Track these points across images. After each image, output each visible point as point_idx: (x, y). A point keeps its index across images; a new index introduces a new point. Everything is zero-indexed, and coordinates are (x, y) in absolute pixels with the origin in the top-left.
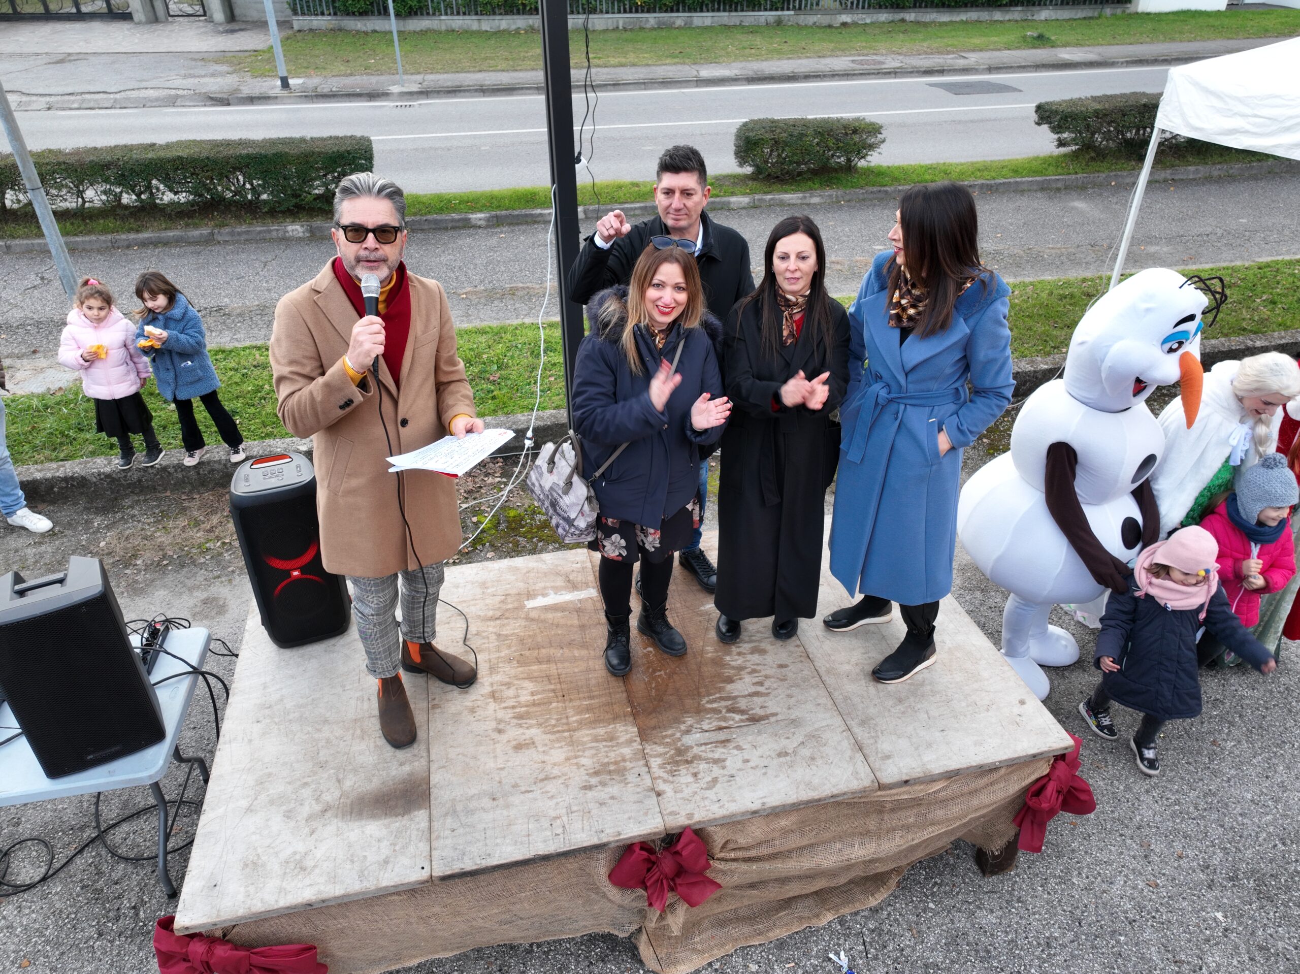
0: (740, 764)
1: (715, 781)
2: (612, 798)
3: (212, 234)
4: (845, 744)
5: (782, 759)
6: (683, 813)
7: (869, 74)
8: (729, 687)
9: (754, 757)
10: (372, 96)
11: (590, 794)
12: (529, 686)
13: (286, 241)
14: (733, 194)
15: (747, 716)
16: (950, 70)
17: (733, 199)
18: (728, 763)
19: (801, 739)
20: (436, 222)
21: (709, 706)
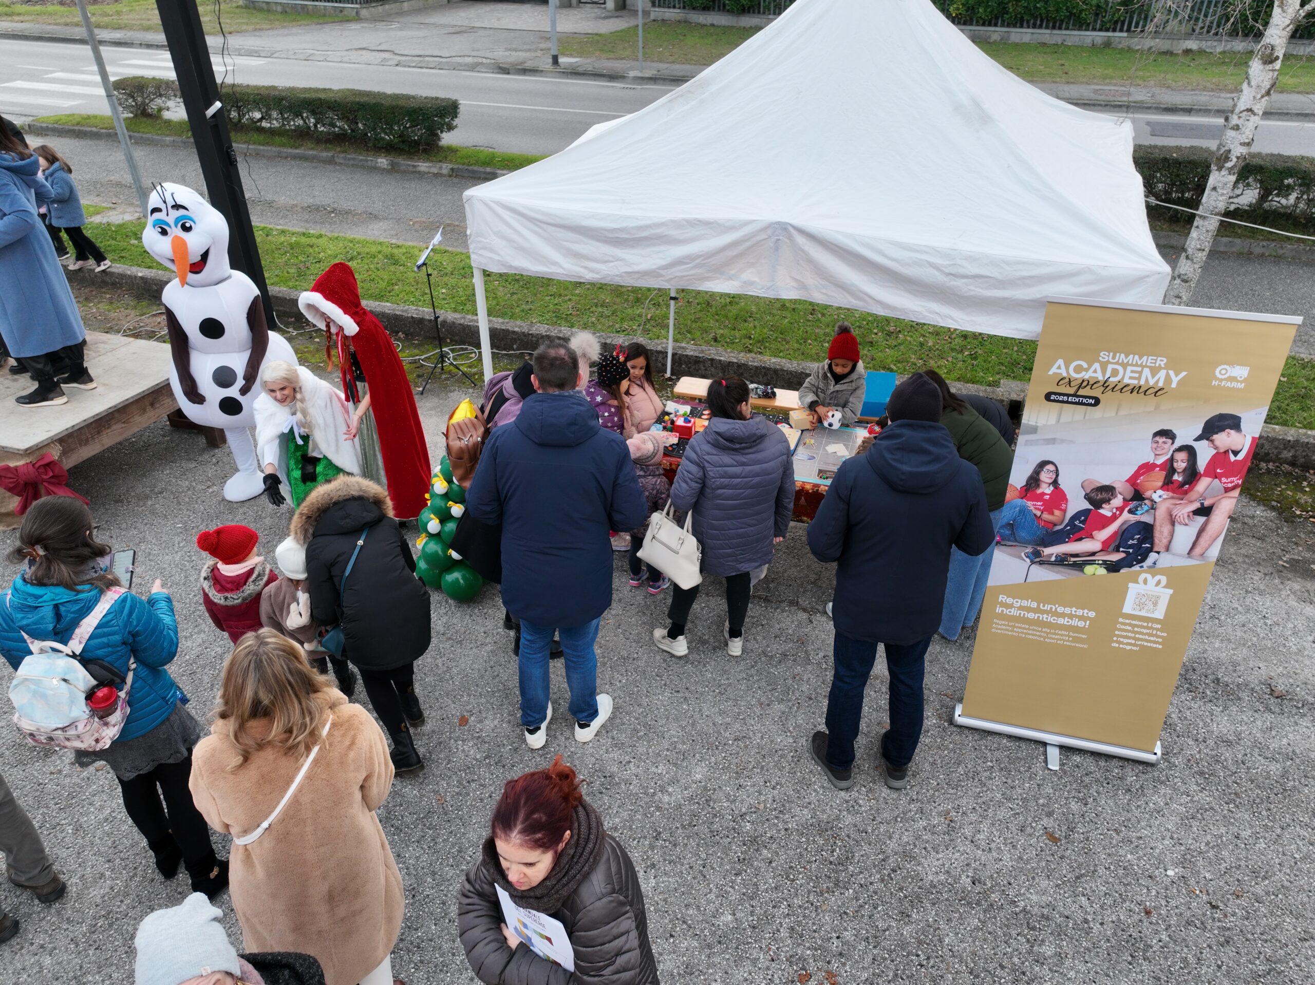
3: (333, 157)
10: (613, 77)
13: (375, 169)
20: (474, 172)
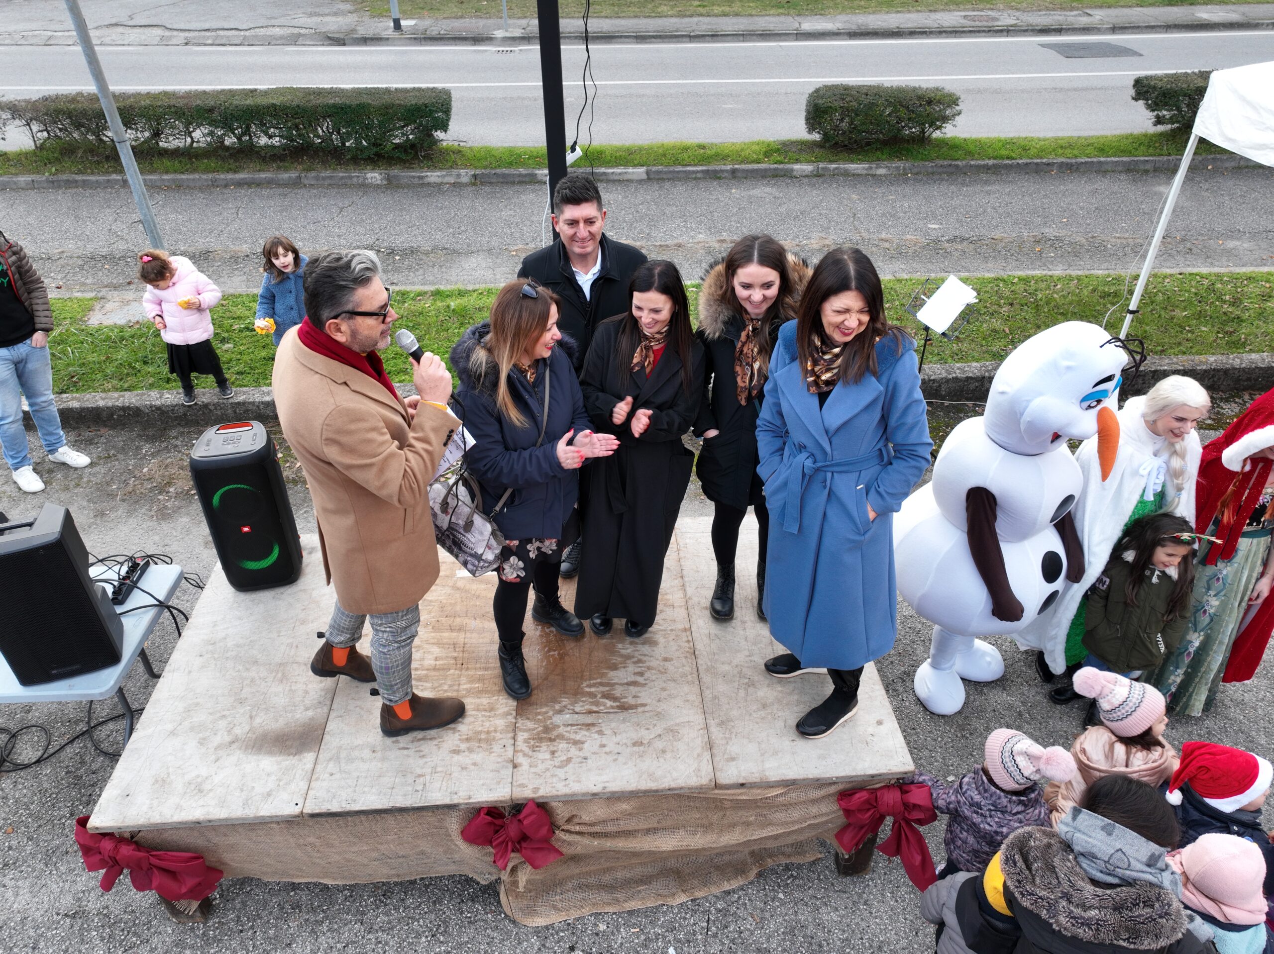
0: (596, 748)
1: (569, 760)
2: (475, 764)
4: (699, 741)
5: (636, 749)
6: (531, 787)
7: (979, 32)
8: (612, 674)
9: (611, 742)
10: (477, 40)
11: (456, 758)
12: (436, 651)
13: (365, 187)
14: (797, 161)
15: (618, 704)
16: (1069, 29)
17: (797, 167)
18: (586, 746)
19: (659, 732)
20: (504, 176)
21: (587, 690)
